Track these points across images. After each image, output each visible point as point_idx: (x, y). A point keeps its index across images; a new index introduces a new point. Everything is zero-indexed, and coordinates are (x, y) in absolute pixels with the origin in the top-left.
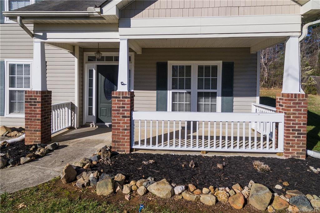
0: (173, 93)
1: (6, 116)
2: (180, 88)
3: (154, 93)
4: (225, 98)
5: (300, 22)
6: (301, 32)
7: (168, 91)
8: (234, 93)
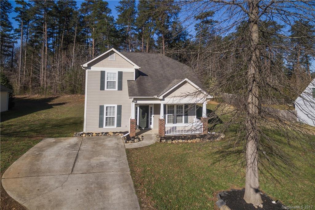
0: (168, 115)
1: (104, 127)
2: (170, 114)
4: (185, 116)
7: (166, 115)
8: (188, 115)
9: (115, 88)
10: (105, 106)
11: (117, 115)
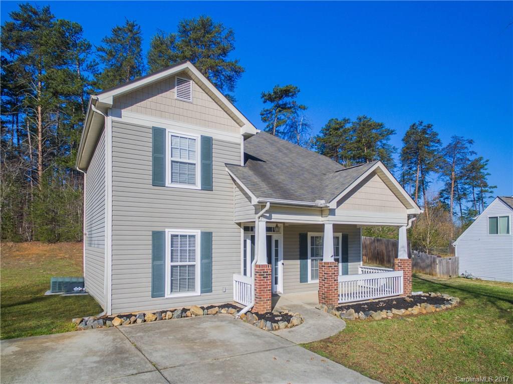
0: (312, 260)
1: (166, 296)
3: (298, 262)
4: (344, 264)
5: (407, 218)
6: (408, 224)
7: (308, 260)
8: (349, 258)
9: (194, 184)
10: (169, 232)
11: (202, 259)
